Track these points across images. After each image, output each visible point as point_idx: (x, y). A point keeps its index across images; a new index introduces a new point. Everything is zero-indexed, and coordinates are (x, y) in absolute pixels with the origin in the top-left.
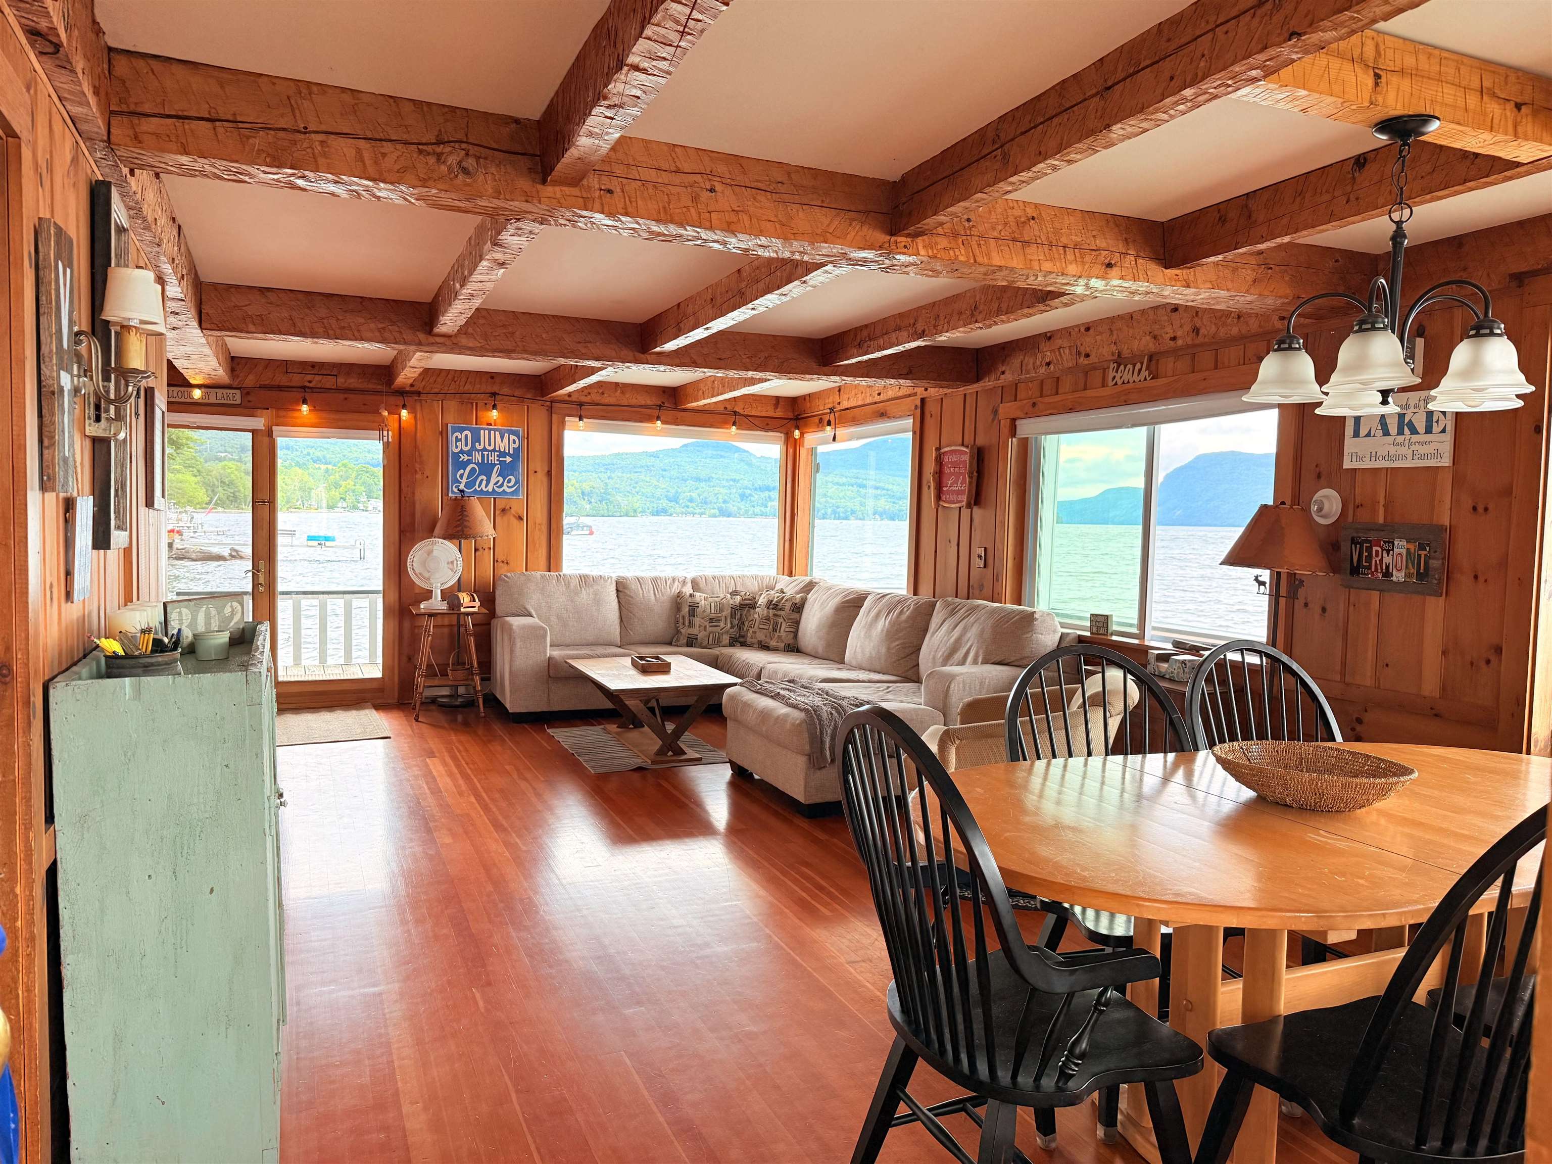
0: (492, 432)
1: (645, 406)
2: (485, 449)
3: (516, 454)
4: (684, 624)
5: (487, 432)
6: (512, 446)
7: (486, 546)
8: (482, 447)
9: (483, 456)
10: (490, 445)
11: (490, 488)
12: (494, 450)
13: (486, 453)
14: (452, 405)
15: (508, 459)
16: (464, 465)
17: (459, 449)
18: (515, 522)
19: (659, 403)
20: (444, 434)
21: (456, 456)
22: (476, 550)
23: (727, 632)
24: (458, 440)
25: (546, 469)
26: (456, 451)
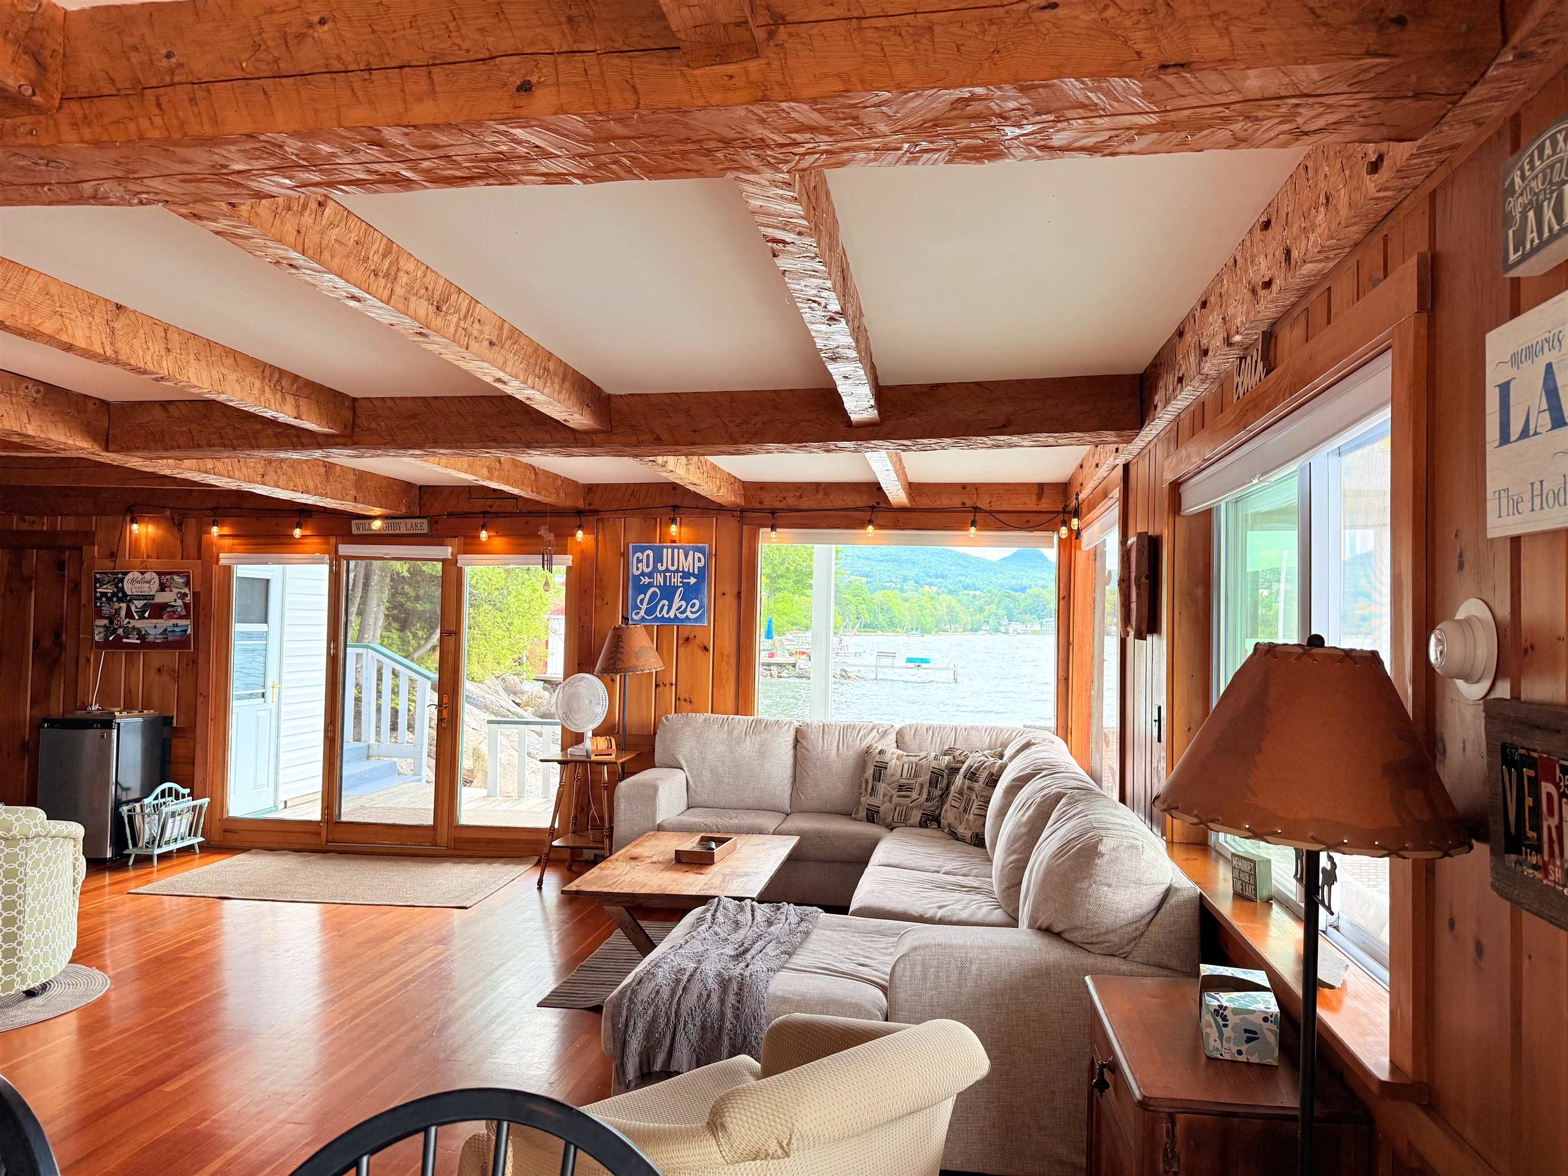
0: (676, 550)
1: (856, 509)
2: (667, 570)
3: (701, 575)
4: (866, 790)
5: (670, 550)
6: (697, 564)
7: (667, 682)
8: (664, 568)
9: (665, 577)
10: (673, 565)
11: (672, 616)
12: (677, 571)
13: (668, 574)
14: (635, 522)
15: (693, 580)
16: (644, 589)
17: (640, 571)
18: (699, 652)
19: (873, 503)
20: (625, 555)
21: (637, 578)
22: (657, 686)
23: (920, 806)
24: (639, 561)
25: (736, 591)
26: (637, 573)
